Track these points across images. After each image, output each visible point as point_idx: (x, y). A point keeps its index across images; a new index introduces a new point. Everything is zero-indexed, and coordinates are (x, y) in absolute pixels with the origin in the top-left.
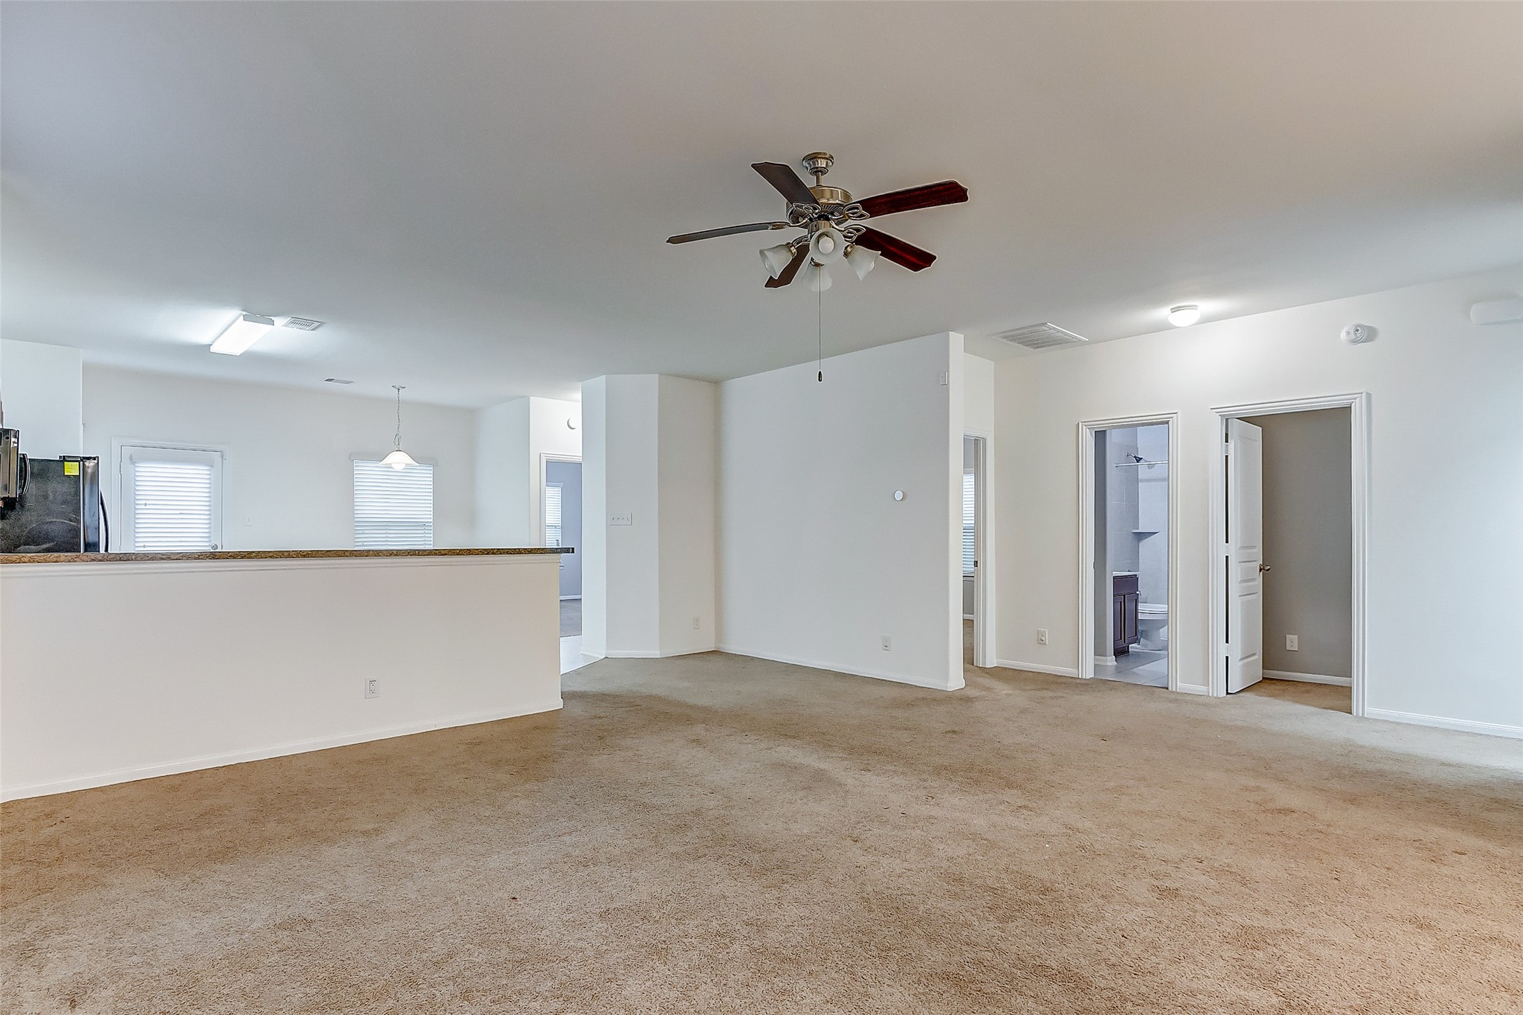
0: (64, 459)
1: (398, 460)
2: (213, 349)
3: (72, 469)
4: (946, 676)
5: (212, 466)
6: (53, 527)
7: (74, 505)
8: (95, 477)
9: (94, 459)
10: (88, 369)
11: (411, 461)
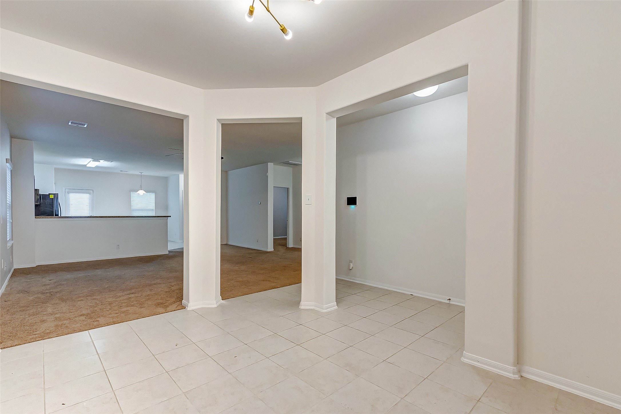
0: (50, 194)
1: (141, 192)
2: (87, 166)
3: (52, 197)
4: (267, 248)
5: (90, 194)
6: (47, 211)
7: (52, 205)
8: (57, 198)
9: (57, 194)
10: (56, 169)
11: (145, 193)
